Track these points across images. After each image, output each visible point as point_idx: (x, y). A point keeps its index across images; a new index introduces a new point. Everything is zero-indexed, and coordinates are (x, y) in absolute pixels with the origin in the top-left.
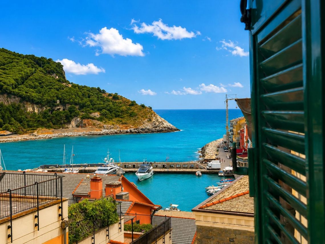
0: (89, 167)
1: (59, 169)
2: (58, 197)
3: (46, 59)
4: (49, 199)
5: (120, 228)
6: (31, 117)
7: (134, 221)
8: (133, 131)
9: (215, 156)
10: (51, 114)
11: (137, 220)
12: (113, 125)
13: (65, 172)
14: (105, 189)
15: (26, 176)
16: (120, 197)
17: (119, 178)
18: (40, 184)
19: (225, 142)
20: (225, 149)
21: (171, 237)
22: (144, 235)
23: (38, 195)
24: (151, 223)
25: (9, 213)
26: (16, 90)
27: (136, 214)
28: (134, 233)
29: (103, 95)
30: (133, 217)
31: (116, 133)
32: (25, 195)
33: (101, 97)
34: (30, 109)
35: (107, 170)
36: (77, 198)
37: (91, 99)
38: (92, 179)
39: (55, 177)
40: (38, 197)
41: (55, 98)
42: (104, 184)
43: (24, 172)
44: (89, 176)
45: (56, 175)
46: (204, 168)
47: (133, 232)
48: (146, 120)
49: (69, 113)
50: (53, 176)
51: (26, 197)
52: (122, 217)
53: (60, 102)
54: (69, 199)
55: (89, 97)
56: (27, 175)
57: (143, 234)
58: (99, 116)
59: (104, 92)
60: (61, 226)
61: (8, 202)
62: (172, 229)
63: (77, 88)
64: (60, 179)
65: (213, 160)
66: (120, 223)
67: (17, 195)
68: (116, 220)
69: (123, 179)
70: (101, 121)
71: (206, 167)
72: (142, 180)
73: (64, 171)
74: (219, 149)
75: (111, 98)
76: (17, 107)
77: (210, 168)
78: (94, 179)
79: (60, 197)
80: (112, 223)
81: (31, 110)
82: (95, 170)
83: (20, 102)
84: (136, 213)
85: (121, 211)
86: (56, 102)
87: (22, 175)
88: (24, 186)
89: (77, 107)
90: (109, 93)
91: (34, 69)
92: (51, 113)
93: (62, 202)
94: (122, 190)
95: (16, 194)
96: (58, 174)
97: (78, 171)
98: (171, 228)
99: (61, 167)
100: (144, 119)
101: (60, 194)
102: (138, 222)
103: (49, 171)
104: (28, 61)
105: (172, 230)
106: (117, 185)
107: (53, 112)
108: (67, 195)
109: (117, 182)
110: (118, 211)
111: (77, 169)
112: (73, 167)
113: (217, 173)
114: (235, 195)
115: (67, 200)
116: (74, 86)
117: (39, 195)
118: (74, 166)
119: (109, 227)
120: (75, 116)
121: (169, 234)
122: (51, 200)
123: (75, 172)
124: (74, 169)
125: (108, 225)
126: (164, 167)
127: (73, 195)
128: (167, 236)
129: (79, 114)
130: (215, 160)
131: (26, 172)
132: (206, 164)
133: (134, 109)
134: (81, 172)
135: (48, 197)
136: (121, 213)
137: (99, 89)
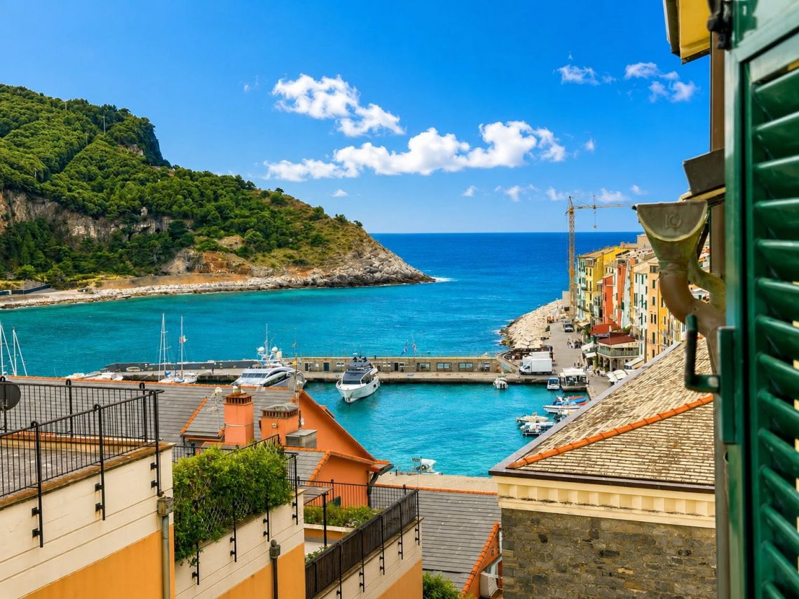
0: (219, 368)
1: (149, 374)
2: (149, 441)
3: (115, 111)
4: (127, 445)
5: (295, 517)
6: (81, 250)
7: (328, 498)
8: (319, 281)
9: (541, 342)
10: (129, 240)
11: (335, 497)
12: (273, 266)
13: (163, 381)
14: (260, 422)
15: (73, 390)
16: (294, 441)
17: (293, 395)
18: (106, 409)
19: (567, 309)
20: (567, 326)
21: (418, 539)
22: (353, 532)
23: (100, 436)
24: (369, 504)
25: (34, 479)
26: (47, 185)
27: (333, 483)
28: (329, 528)
29: (249, 194)
30: (327, 490)
31: (281, 286)
32: (72, 435)
33: (244, 199)
34: (78, 230)
35: (263, 376)
36: (192, 443)
37: (220, 203)
38: (227, 398)
39: (141, 394)
40: (101, 439)
41: (137, 202)
42: (259, 411)
43: (69, 381)
44: (221, 391)
45: (144, 387)
46: (514, 372)
47: (327, 527)
48: (350, 255)
49: (169, 239)
50: (137, 390)
51: (74, 441)
52: (300, 491)
53: (150, 212)
54: (175, 446)
55: (216, 199)
56: (76, 387)
57: (350, 530)
58: (240, 246)
59: (250, 186)
60: (158, 511)
61: (33, 453)
62: (420, 518)
63: (187, 177)
64: (152, 397)
65: (533, 350)
66: (295, 504)
67: (54, 436)
68: (286, 496)
69: (303, 398)
70: (246, 257)
71: (517, 369)
72: (352, 400)
73: (162, 377)
74: (551, 325)
75: (267, 200)
76: (50, 226)
77: (527, 371)
78: (233, 399)
79: (153, 441)
80: (277, 504)
81: (82, 232)
82: (236, 377)
83: (57, 212)
84: (332, 480)
85: (296, 475)
86: (140, 213)
87: (63, 389)
88: (69, 414)
89: (189, 223)
90: (263, 190)
91: (87, 134)
92: (129, 237)
93: (158, 453)
94: (300, 426)
95: (51, 433)
96: (149, 386)
97: (194, 380)
98: (418, 516)
99: (156, 368)
100: (345, 254)
101: (153, 434)
102: (337, 501)
103: (126, 378)
104: (73, 115)
105: (423, 521)
106: (288, 413)
107: (134, 234)
108: (169, 436)
109: (288, 406)
110: (291, 475)
111: (192, 374)
112: (184, 369)
113: (544, 384)
114: (594, 435)
115: (170, 447)
116: (182, 174)
117: (105, 436)
118: (186, 367)
119: (270, 513)
120: (182, 245)
121: (413, 530)
122: (133, 448)
123: (187, 381)
124: (186, 372)
125: (267, 509)
126: (396, 368)
127: (184, 437)
128: (409, 537)
129: (193, 242)
130: (539, 350)
131: (73, 379)
132: (518, 362)
133: (322, 228)
134: (202, 380)
135: (124, 439)
136: (297, 479)
137: (238, 179)
